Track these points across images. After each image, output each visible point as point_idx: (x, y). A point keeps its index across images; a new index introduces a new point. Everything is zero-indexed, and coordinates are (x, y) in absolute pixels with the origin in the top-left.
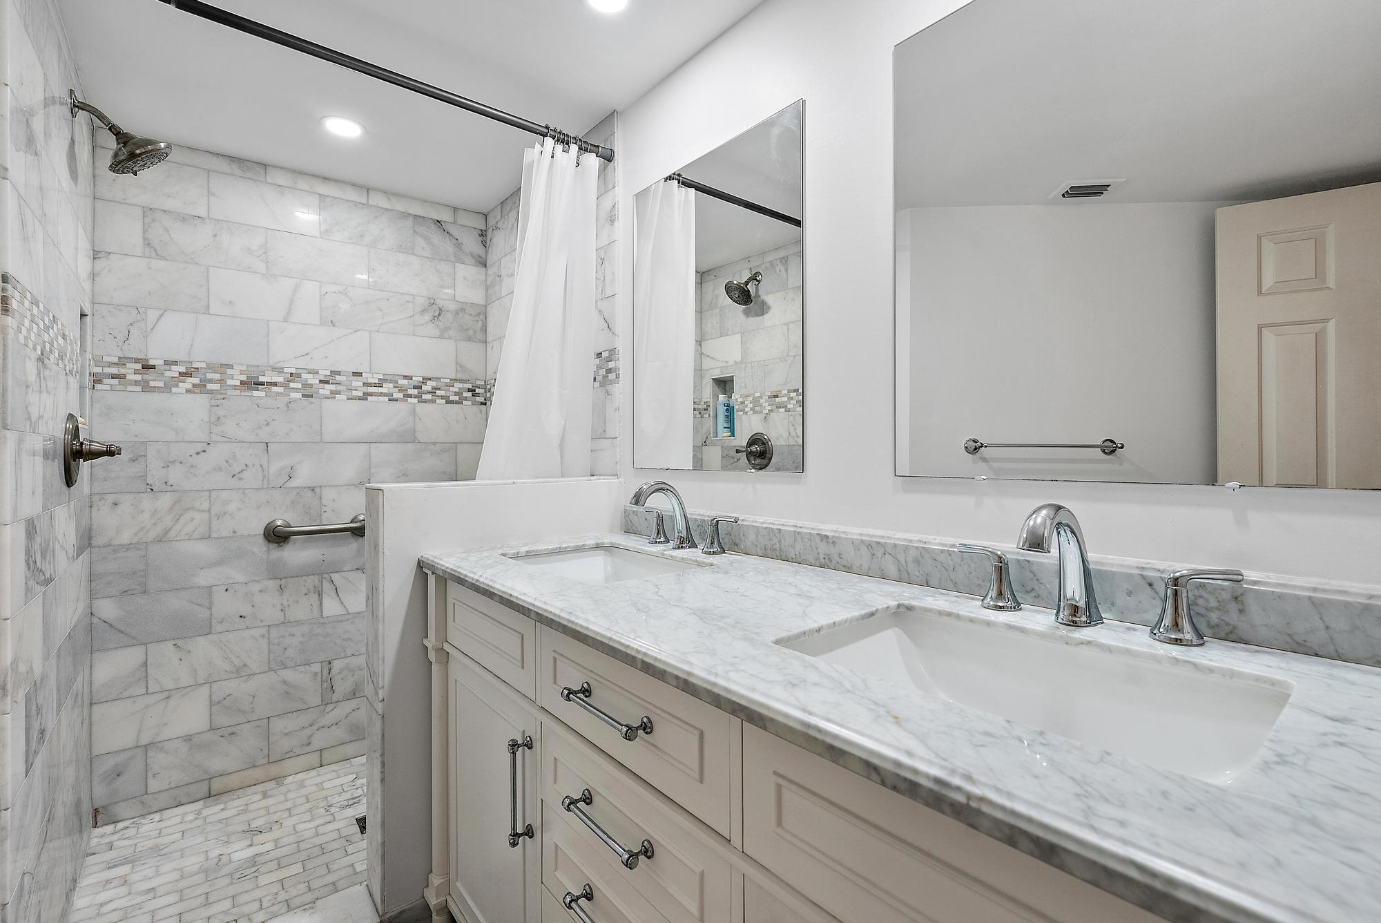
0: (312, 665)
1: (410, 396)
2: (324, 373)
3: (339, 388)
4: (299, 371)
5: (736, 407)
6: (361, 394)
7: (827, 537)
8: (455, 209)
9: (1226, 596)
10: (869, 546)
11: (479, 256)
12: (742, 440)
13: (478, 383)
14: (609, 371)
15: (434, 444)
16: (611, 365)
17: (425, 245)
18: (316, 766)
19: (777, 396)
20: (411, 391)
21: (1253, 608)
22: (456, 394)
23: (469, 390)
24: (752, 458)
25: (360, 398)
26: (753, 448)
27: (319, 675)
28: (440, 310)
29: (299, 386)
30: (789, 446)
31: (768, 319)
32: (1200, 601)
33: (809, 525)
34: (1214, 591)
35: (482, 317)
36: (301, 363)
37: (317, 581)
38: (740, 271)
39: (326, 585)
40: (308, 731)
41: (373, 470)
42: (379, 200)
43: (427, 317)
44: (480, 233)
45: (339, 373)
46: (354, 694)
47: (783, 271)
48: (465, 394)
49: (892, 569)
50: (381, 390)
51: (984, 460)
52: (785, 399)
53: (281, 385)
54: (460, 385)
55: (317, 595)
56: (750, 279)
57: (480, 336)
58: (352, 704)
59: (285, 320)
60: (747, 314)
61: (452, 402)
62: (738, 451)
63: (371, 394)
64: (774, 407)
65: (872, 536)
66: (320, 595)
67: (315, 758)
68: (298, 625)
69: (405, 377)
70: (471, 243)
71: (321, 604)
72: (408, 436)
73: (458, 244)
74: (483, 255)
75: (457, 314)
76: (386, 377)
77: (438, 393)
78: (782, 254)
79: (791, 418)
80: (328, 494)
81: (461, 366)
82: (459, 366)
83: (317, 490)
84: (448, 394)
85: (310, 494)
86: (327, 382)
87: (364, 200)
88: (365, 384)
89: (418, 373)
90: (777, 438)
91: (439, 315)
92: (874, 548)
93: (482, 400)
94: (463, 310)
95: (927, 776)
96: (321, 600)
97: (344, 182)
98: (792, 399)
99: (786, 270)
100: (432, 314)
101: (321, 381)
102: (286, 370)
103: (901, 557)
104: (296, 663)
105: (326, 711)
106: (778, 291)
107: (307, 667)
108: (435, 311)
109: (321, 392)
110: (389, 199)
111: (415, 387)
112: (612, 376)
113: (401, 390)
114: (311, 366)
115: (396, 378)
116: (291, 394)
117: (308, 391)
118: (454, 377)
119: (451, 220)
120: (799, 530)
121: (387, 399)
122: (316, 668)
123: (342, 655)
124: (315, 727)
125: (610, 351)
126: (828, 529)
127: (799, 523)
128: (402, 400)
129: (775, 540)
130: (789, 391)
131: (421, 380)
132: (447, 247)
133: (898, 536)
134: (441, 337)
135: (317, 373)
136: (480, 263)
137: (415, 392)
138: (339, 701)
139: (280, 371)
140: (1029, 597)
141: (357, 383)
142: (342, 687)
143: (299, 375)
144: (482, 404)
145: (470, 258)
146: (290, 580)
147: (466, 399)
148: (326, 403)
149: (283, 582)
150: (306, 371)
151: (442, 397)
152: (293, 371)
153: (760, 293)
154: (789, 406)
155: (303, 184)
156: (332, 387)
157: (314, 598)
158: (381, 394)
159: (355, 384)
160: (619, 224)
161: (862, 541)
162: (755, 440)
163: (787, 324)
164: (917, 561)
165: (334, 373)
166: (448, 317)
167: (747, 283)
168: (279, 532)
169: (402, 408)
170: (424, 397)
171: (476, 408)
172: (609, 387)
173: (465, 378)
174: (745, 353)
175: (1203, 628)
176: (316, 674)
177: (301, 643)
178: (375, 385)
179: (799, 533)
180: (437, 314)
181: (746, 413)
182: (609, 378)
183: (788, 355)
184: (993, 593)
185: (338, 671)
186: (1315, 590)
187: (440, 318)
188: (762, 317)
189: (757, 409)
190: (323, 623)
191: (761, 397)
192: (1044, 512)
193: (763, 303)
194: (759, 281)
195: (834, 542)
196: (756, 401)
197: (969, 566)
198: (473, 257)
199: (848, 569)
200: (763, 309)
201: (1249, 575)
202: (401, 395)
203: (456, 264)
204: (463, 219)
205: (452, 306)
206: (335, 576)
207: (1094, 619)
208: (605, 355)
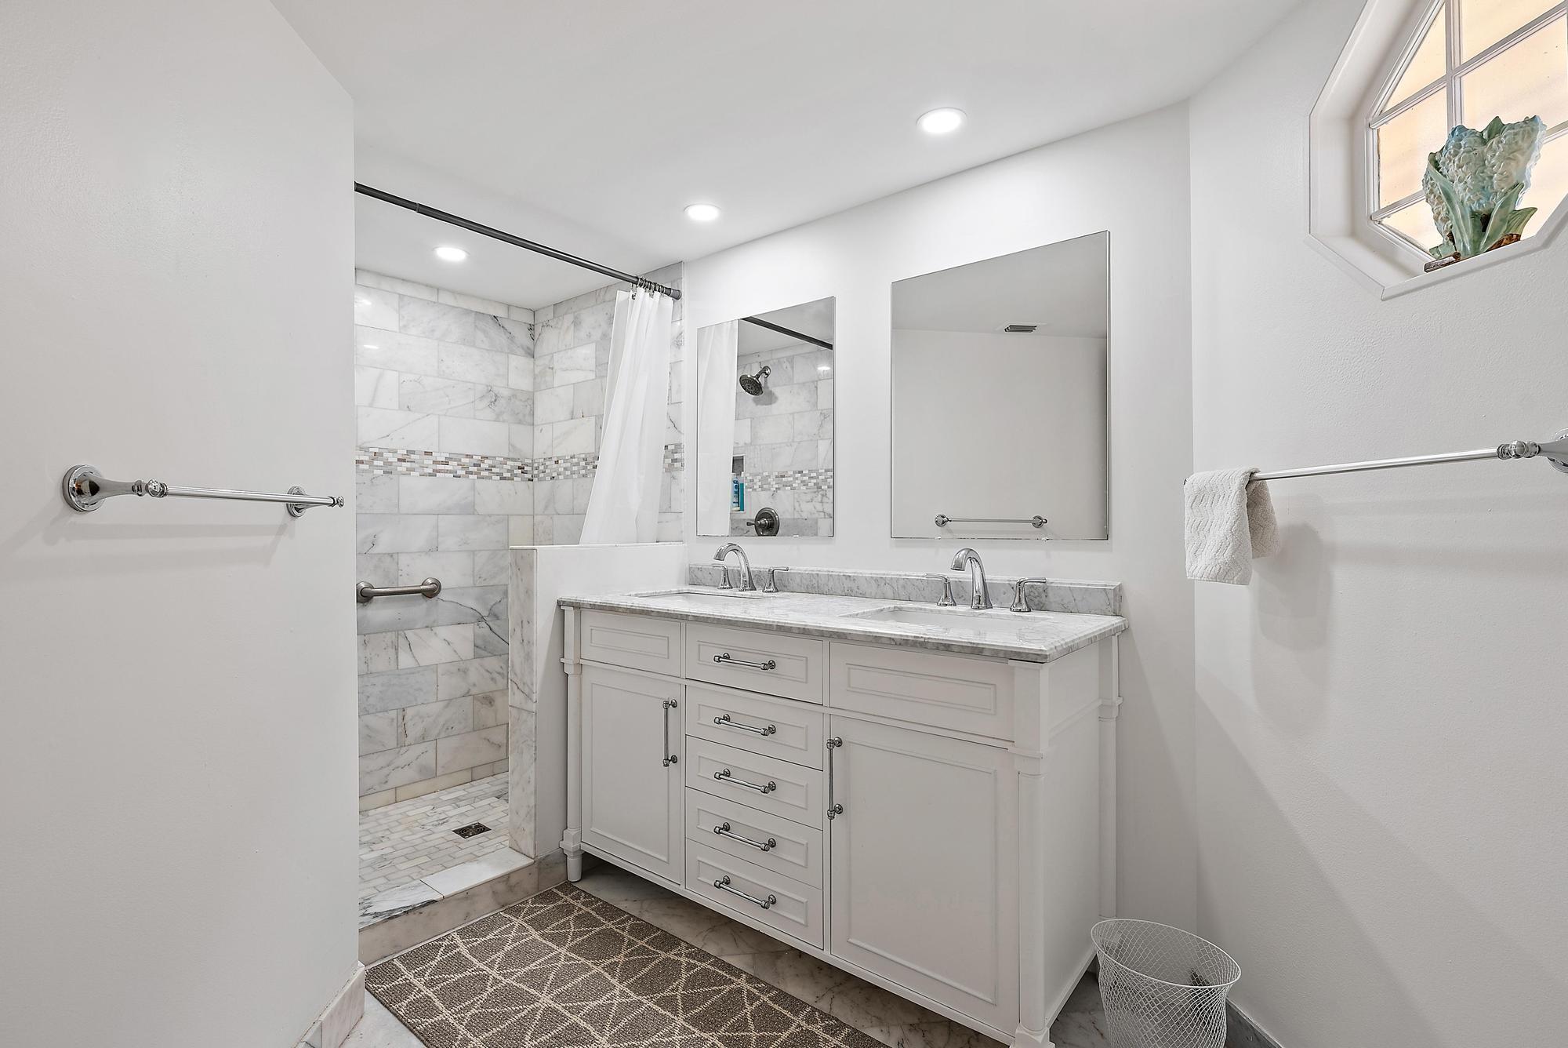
0: (390, 712)
1: (471, 473)
2: (402, 452)
3: (414, 465)
4: (381, 451)
5: (746, 485)
6: (431, 471)
7: (850, 576)
8: (509, 306)
9: (1041, 590)
10: (876, 580)
11: (528, 348)
12: (751, 513)
13: (527, 461)
14: (675, 460)
15: (490, 516)
16: (676, 456)
17: (485, 339)
18: (392, 802)
19: (784, 476)
20: (472, 469)
21: (1050, 594)
22: (508, 471)
23: (519, 468)
24: (760, 530)
25: (430, 475)
26: (762, 521)
27: (395, 721)
28: (496, 396)
29: (381, 463)
30: (794, 519)
31: (775, 408)
32: (1032, 594)
33: (836, 570)
34: (1037, 588)
35: (530, 402)
36: (384, 444)
37: (394, 637)
38: (750, 364)
39: (402, 640)
40: (386, 771)
41: (440, 539)
42: (446, 299)
43: (486, 402)
44: (529, 327)
45: (413, 452)
46: (423, 738)
47: (789, 369)
48: (516, 471)
49: (890, 593)
50: (447, 467)
51: (950, 531)
52: (791, 479)
53: (367, 463)
54: (512, 463)
55: (394, 650)
56: (761, 373)
57: (528, 419)
58: (422, 747)
59: (371, 406)
60: (757, 402)
61: (505, 479)
62: (748, 524)
63: (439, 471)
64: (781, 486)
65: (878, 574)
66: (397, 650)
67: (389, 796)
68: (378, 676)
69: (467, 456)
70: (522, 337)
71: (397, 657)
72: (468, 509)
73: (511, 338)
74: (532, 347)
75: (510, 399)
76: (452, 456)
77: (494, 470)
78: (789, 353)
79: (796, 496)
80: (403, 560)
81: (513, 446)
82: (512, 446)
83: (395, 556)
84: (501, 472)
85: (389, 559)
86: (404, 460)
87: (434, 299)
88: (435, 462)
89: (478, 452)
90: (784, 512)
91: (495, 400)
92: (879, 581)
93: (530, 476)
94: (514, 396)
95: (912, 636)
96: (397, 654)
97: (419, 283)
98: (797, 479)
99: (792, 367)
100: (489, 400)
101: (398, 460)
102: (371, 450)
103: (895, 585)
104: (376, 709)
105: (401, 752)
106: (785, 385)
107: (386, 714)
108: (491, 397)
109: (399, 469)
110: (456, 298)
111: (475, 465)
112: (677, 465)
113: (464, 467)
114: (391, 447)
115: (459, 457)
116: (375, 471)
117: (388, 469)
118: (506, 456)
119: (505, 315)
120: (830, 574)
121: (452, 475)
122: (393, 714)
123: (414, 703)
124: (391, 768)
125: (676, 445)
126: (849, 572)
127: (831, 569)
128: (464, 476)
129: (814, 581)
130: (794, 473)
131: (480, 458)
132: (501, 339)
133: (893, 573)
134: (497, 420)
135: (396, 452)
136: (529, 354)
137: (475, 469)
138: (411, 744)
139: (366, 450)
140: (961, 600)
141: (428, 461)
142: (414, 732)
143: (381, 454)
144: (529, 480)
145: (521, 350)
146: (372, 636)
147: (516, 475)
148: (403, 478)
149: (367, 638)
150: (386, 451)
151: (497, 474)
152: (377, 450)
153: (769, 385)
154: (794, 485)
155: (386, 285)
156: (408, 465)
157: (392, 652)
158: (447, 471)
159: (426, 462)
160: (684, 348)
161: (872, 577)
162: (763, 514)
163: (793, 414)
164: (904, 587)
165: (409, 452)
166: (502, 402)
167: (758, 376)
168: (366, 593)
169: (465, 483)
170: (483, 473)
171: (524, 485)
172: (675, 473)
173: (515, 457)
174: (754, 436)
175: (1031, 604)
176: (393, 720)
177: (381, 692)
178: (443, 463)
179: (831, 575)
180: (493, 400)
181: (755, 490)
182: (675, 466)
183: (793, 441)
184: (943, 597)
185: (410, 717)
186: (1071, 584)
187: (496, 403)
188: (770, 406)
189: (764, 486)
190: (399, 675)
191: (769, 476)
192: (963, 552)
193: (771, 394)
194: (768, 375)
195: (854, 580)
196: (765, 479)
197: (931, 587)
198: (523, 348)
199: (863, 595)
200: (772, 399)
201: (1049, 579)
202: (463, 472)
203: (510, 355)
204: (517, 315)
205: (505, 393)
206: (409, 634)
207: (989, 606)
208: (673, 447)
